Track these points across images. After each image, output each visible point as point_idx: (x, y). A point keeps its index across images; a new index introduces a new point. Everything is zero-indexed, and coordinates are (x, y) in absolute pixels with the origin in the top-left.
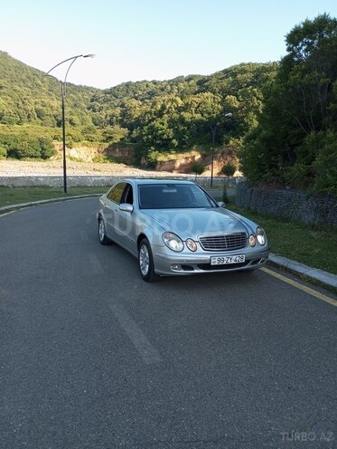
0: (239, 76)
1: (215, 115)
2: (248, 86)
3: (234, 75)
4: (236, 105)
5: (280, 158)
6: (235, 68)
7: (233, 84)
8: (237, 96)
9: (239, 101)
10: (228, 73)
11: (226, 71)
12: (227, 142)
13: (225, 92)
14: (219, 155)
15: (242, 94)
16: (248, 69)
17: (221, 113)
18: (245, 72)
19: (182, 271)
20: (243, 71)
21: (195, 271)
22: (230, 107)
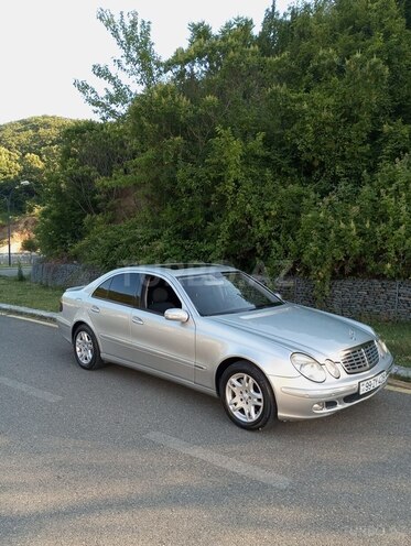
0: (41, 130)
1: (12, 177)
2: (53, 144)
3: (36, 128)
4: (41, 165)
5: (69, 235)
6: (36, 121)
7: (34, 139)
8: (40, 155)
9: (43, 161)
10: (26, 124)
11: (24, 122)
12: (31, 210)
13: (25, 149)
14: (21, 226)
15: (47, 153)
16: (52, 123)
17: (21, 174)
18: (49, 126)
19: (325, 410)
20: (47, 126)
21: (339, 407)
22: (31, 168)
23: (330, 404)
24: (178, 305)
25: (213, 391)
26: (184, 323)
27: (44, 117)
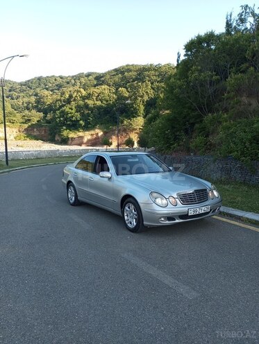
0: (126, 74)
1: (111, 102)
2: (134, 81)
3: (122, 73)
4: (127, 95)
5: (183, 133)
6: (123, 68)
7: (122, 79)
8: (127, 89)
9: (128, 92)
10: (118, 71)
11: (116, 70)
12: (122, 122)
13: (117, 86)
14: (117, 132)
15: (130, 87)
16: (132, 69)
17: (116, 101)
18: (130, 71)
19: (167, 222)
20: (129, 70)
21: (177, 221)
22: (122, 96)
23: (170, 218)
24: (108, 170)
25: (120, 214)
26: (110, 179)
27: (127, 66)
